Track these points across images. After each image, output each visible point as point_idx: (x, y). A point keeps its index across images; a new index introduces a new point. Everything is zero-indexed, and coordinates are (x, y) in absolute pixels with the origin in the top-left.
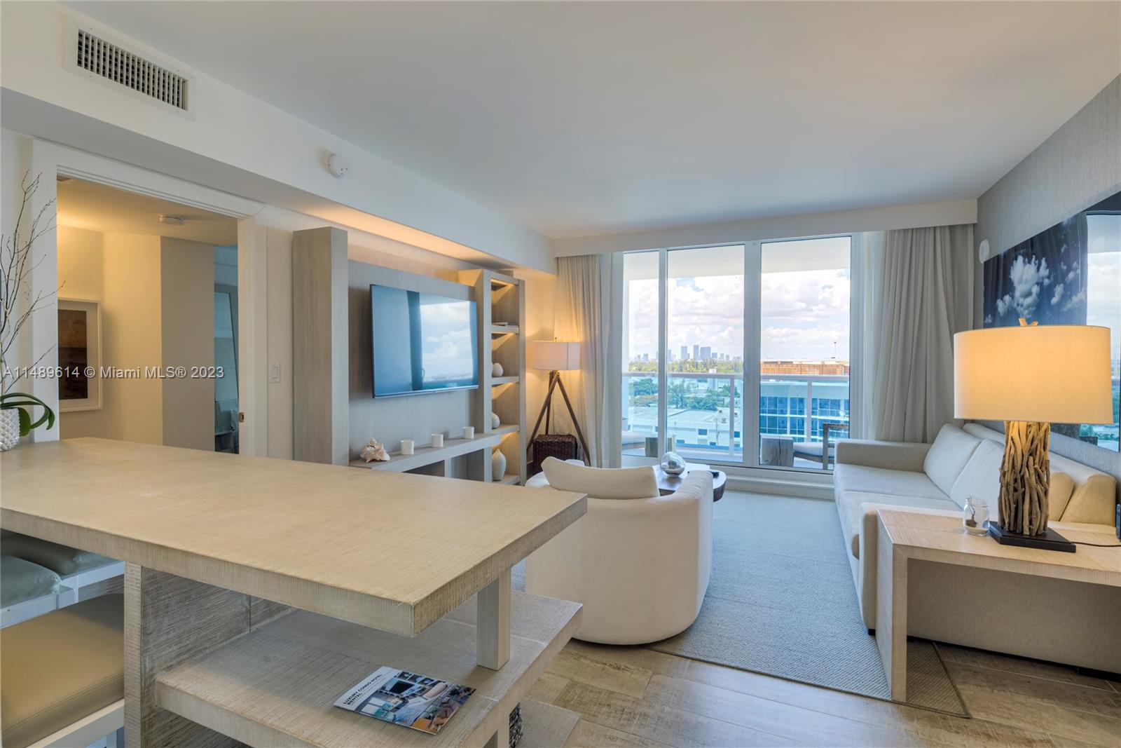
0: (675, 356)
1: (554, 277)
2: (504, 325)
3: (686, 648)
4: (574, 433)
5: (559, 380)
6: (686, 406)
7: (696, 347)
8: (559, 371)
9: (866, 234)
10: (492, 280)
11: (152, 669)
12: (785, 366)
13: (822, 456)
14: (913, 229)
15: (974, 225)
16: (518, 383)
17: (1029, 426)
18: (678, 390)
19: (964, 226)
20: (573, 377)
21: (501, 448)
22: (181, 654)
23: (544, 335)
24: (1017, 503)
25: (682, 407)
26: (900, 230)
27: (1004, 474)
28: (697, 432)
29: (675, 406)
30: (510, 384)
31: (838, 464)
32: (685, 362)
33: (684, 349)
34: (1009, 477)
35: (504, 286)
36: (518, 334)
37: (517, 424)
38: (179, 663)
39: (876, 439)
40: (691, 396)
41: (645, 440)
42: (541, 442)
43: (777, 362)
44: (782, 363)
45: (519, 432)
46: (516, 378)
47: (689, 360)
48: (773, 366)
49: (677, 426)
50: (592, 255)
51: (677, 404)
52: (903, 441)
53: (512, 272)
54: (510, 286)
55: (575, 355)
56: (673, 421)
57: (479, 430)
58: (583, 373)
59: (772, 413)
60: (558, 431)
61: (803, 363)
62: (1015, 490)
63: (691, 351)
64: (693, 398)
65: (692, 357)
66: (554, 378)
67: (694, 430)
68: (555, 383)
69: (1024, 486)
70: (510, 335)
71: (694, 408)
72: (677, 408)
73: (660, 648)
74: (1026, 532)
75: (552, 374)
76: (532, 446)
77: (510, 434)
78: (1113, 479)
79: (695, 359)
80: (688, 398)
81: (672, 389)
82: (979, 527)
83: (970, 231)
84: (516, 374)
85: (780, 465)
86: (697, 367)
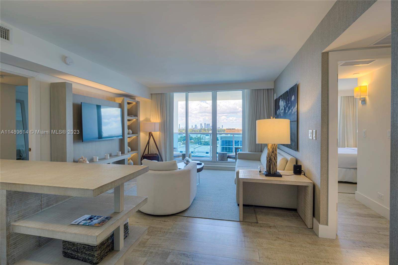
0: (198, 127)
1: (150, 100)
2: (132, 117)
3: (186, 214)
4: (158, 153)
5: (152, 135)
6: (202, 144)
7: (205, 124)
8: (152, 132)
9: (245, 90)
10: (128, 101)
11: (10, 221)
12: (233, 130)
13: (235, 158)
14: (258, 89)
15: (273, 89)
16: (137, 136)
17: (272, 145)
18: (199, 139)
19: (271, 89)
20: (157, 134)
21: (132, 159)
22: (19, 217)
23: (147, 120)
24: (270, 165)
25: (200, 145)
26: (254, 90)
27: (267, 158)
28: (205, 153)
29: (198, 144)
30: (135, 137)
31: (238, 160)
32: (201, 129)
33: (201, 124)
34: (268, 159)
35: (132, 103)
36: (137, 120)
37: (137, 150)
38: (18, 220)
39: (248, 152)
40: (203, 140)
41: (182, 155)
42: (146, 156)
43: (230, 129)
44: (232, 129)
45: (138, 153)
46: (137, 135)
47: (203, 128)
48: (229, 130)
49: (199, 151)
50: (163, 93)
51: (199, 143)
52: (256, 152)
53: (135, 98)
54: (134, 103)
55: (158, 127)
56: (197, 149)
57: (123, 153)
58: (160, 133)
59: (229, 146)
60: (152, 153)
61: (239, 129)
62: (269, 162)
63: (203, 125)
64: (204, 141)
65: (204, 127)
66: (150, 135)
67: (204, 152)
68: (151, 136)
69: (271, 161)
70: (135, 120)
71: (204, 145)
72: (199, 145)
73: (179, 215)
74: (272, 173)
75: (150, 133)
76: (143, 158)
77: (135, 154)
78: (295, 159)
79: (205, 128)
80: (202, 141)
81: (197, 138)
82: (262, 173)
83: (272, 90)
84: (137, 133)
85: (223, 161)
86: (205, 131)
